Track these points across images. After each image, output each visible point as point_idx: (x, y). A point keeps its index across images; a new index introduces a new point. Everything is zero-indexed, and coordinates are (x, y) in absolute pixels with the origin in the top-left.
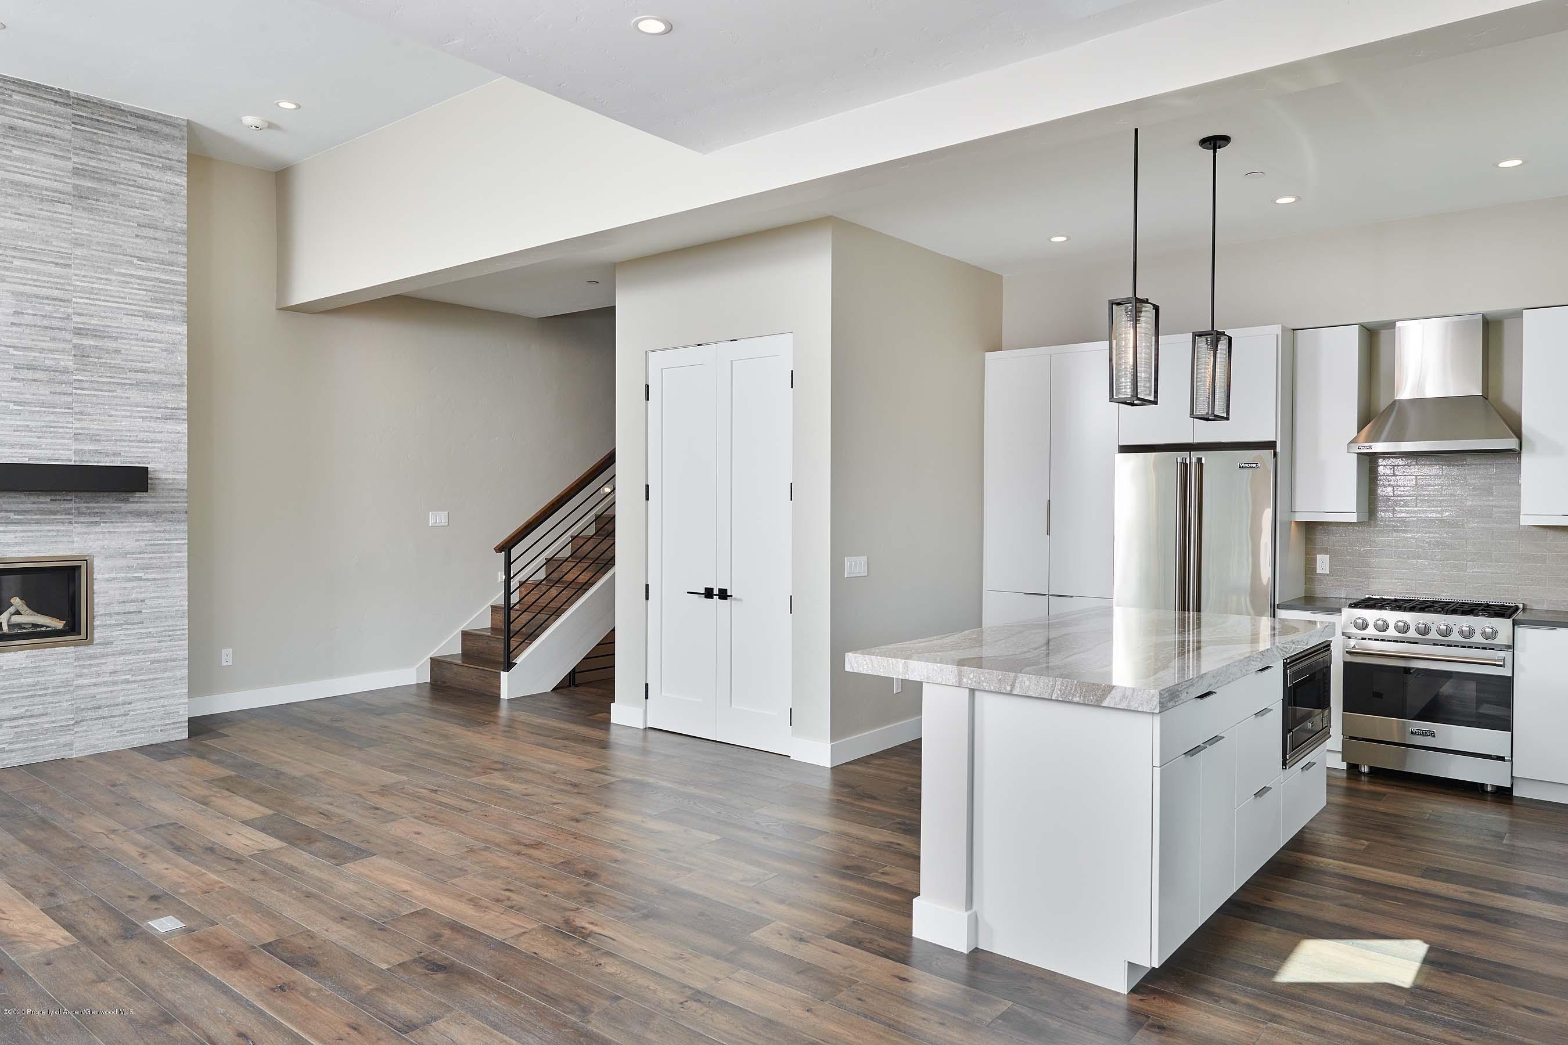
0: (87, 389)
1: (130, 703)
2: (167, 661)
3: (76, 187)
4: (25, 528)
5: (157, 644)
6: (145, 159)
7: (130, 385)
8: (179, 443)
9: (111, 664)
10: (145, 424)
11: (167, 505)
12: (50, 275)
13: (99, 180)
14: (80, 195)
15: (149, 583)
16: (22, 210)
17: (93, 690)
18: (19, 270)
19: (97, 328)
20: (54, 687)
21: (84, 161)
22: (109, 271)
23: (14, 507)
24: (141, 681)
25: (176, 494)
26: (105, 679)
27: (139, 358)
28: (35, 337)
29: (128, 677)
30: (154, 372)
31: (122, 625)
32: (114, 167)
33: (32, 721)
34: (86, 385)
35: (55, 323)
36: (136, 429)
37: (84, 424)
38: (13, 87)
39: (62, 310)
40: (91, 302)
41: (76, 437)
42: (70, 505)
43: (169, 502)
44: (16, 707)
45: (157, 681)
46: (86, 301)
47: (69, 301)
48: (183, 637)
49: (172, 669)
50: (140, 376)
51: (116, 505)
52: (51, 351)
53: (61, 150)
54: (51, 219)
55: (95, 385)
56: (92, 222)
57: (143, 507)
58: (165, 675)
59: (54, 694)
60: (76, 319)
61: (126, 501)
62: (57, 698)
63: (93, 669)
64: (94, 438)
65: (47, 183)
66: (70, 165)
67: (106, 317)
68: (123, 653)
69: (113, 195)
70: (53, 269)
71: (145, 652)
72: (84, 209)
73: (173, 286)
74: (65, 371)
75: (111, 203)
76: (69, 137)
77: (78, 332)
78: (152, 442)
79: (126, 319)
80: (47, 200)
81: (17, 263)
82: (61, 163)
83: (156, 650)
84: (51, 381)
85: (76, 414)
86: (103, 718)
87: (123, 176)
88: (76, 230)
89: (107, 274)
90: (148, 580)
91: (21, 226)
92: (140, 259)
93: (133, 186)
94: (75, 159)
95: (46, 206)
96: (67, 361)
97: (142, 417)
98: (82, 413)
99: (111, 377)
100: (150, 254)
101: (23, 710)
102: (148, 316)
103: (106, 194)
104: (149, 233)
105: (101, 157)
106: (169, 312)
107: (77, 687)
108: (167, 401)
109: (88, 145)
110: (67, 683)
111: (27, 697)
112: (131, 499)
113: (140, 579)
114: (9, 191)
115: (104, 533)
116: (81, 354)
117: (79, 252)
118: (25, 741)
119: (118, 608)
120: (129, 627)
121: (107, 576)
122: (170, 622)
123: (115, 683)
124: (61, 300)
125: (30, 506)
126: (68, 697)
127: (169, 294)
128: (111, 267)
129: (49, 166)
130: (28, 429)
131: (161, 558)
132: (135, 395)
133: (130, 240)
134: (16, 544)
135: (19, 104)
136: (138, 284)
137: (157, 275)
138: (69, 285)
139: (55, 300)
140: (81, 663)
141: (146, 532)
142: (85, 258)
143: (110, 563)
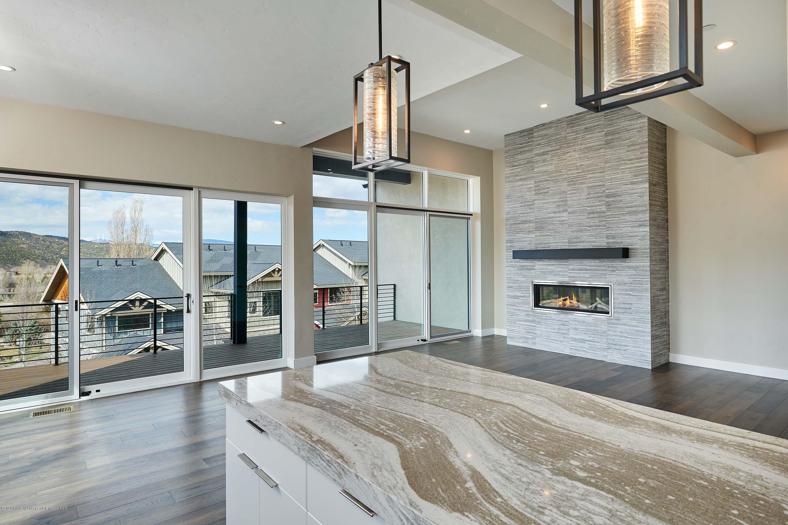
0: (611, 218)
1: (627, 346)
2: (642, 332)
3: (606, 141)
4: (592, 272)
5: (637, 324)
6: (630, 118)
7: (626, 213)
8: (646, 236)
9: (621, 328)
10: (632, 229)
11: (641, 263)
12: (598, 177)
13: (614, 134)
14: (607, 143)
15: (634, 297)
16: (590, 156)
17: (613, 337)
18: (590, 178)
19: (614, 193)
20: (601, 333)
21: (608, 129)
22: (618, 169)
23: (588, 264)
24: (631, 338)
25: (645, 259)
26: (618, 334)
27: (629, 202)
28: (594, 202)
29: (626, 335)
30: (635, 207)
31: (624, 313)
32: (618, 127)
33: (594, 343)
34: (610, 217)
35: (600, 195)
36: (628, 231)
37: (610, 232)
38: (587, 114)
39: (602, 189)
40: (612, 183)
41: (607, 237)
42: (605, 264)
43: (642, 262)
44: (589, 337)
45: (638, 340)
46: (610, 183)
47: (604, 185)
48: (648, 323)
49: (644, 336)
50: (629, 209)
51: (621, 263)
52: (599, 206)
53: (601, 129)
54: (598, 156)
55: (613, 216)
56: (611, 152)
57: (631, 264)
58: (641, 338)
59: (601, 335)
60: (607, 191)
61: (625, 262)
62: (602, 337)
63: (614, 329)
64: (613, 237)
65: (597, 143)
66: (604, 133)
67: (617, 188)
68: (624, 325)
69: (618, 138)
70: (599, 175)
71: (633, 326)
72: (609, 148)
73: (642, 168)
74: (604, 212)
75: (618, 141)
76: (603, 123)
77: (607, 196)
78: (635, 237)
79: (624, 187)
80: (597, 150)
81: (588, 176)
82: (601, 134)
83: (637, 326)
84: (599, 217)
85: (607, 228)
86: (616, 349)
87: (622, 129)
88: (606, 157)
89: (616, 171)
90: (633, 295)
91: (590, 162)
92: (629, 160)
93: (626, 131)
94: (606, 130)
95: (597, 152)
96: (604, 208)
97: (630, 226)
98: (609, 228)
99: (619, 212)
100: (633, 157)
101: (592, 338)
102: (632, 183)
103: (616, 139)
104: (632, 148)
105: (614, 125)
106: (640, 179)
107: (609, 334)
108: (640, 218)
109: (610, 123)
110: (605, 332)
111: (593, 334)
112: (627, 261)
113: (630, 295)
114: (586, 151)
115: (617, 275)
116: (608, 204)
117: (607, 165)
118: (592, 350)
119: (622, 306)
120: (627, 314)
121: (618, 292)
122: (643, 315)
123: (622, 337)
124: (602, 186)
125: (593, 264)
126: (605, 337)
127: (641, 171)
128: (618, 167)
129: (598, 137)
130: (592, 236)
131: (639, 287)
132: (627, 218)
133: (625, 154)
134: (589, 278)
135: (590, 118)
136: (628, 171)
137: (635, 165)
138: (604, 179)
139: (600, 186)
140: (610, 325)
141: (633, 275)
142: (609, 167)
143: (619, 287)
